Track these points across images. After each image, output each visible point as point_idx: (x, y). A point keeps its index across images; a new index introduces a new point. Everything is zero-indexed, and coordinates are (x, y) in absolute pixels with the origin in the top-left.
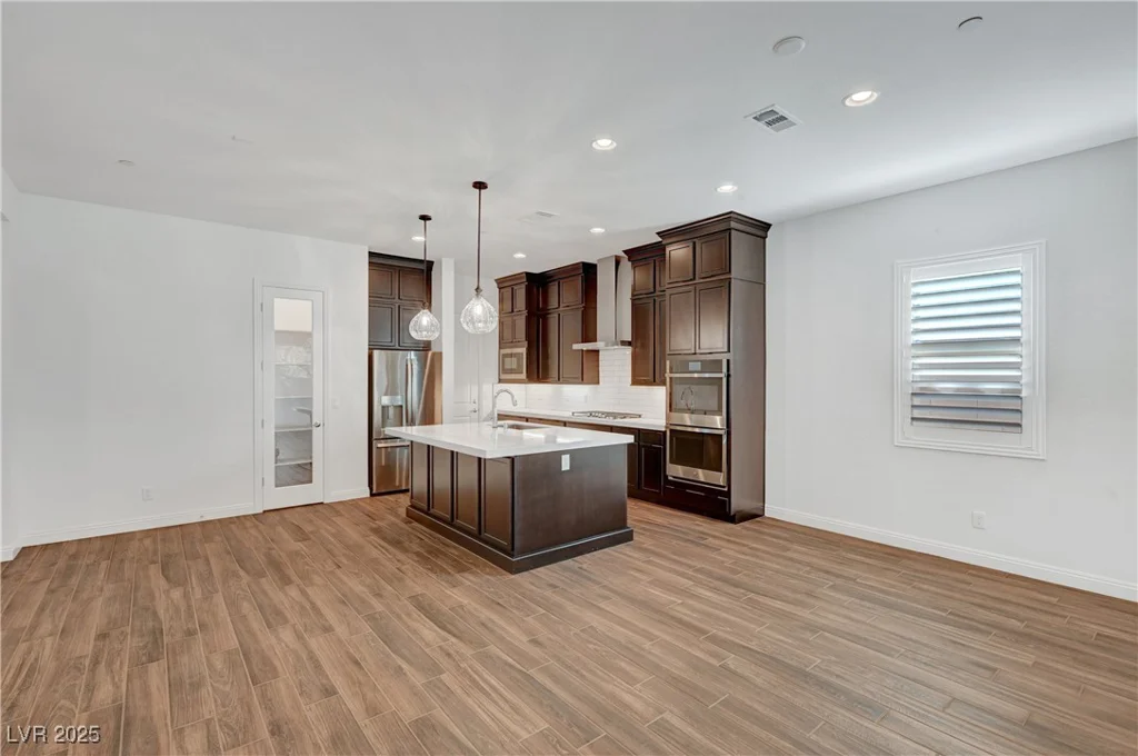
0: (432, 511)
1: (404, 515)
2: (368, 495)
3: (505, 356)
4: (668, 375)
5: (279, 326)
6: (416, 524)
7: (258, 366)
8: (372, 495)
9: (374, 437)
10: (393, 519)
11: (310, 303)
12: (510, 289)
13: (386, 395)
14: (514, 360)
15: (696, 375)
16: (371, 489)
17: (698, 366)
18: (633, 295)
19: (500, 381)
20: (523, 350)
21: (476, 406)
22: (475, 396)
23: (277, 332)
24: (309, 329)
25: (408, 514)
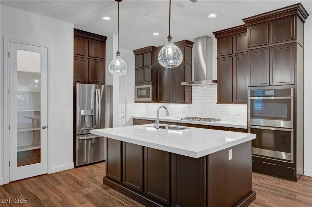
0: (124, 182)
1: (102, 183)
2: (73, 167)
3: (138, 89)
4: (249, 98)
5: (19, 69)
6: (111, 190)
7: (6, 91)
8: (76, 167)
9: (77, 134)
10: (96, 186)
11: (40, 54)
12: (142, 55)
13: (82, 109)
14: (145, 91)
15: (272, 98)
16: (75, 164)
17: (272, 93)
18: (218, 56)
19: (136, 102)
20: (150, 86)
21: (124, 115)
22: (124, 110)
23: (18, 72)
24: (39, 71)
25: (105, 182)
